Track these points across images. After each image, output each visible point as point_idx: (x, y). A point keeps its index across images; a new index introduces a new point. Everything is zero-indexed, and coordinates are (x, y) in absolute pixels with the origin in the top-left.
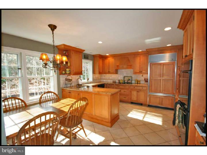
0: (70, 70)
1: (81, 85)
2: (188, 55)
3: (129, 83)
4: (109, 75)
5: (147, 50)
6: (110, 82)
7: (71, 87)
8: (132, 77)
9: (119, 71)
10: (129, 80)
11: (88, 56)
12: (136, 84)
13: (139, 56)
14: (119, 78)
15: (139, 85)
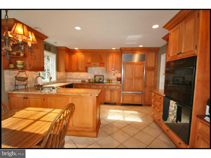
0: (24, 63)
1: (42, 86)
2: (183, 52)
3: (100, 82)
4: (77, 73)
5: (121, 49)
6: (78, 82)
7: (26, 89)
8: (103, 76)
9: (89, 69)
10: (101, 79)
11: (50, 47)
12: (108, 84)
13: (112, 54)
14: (89, 78)
15: (111, 84)
